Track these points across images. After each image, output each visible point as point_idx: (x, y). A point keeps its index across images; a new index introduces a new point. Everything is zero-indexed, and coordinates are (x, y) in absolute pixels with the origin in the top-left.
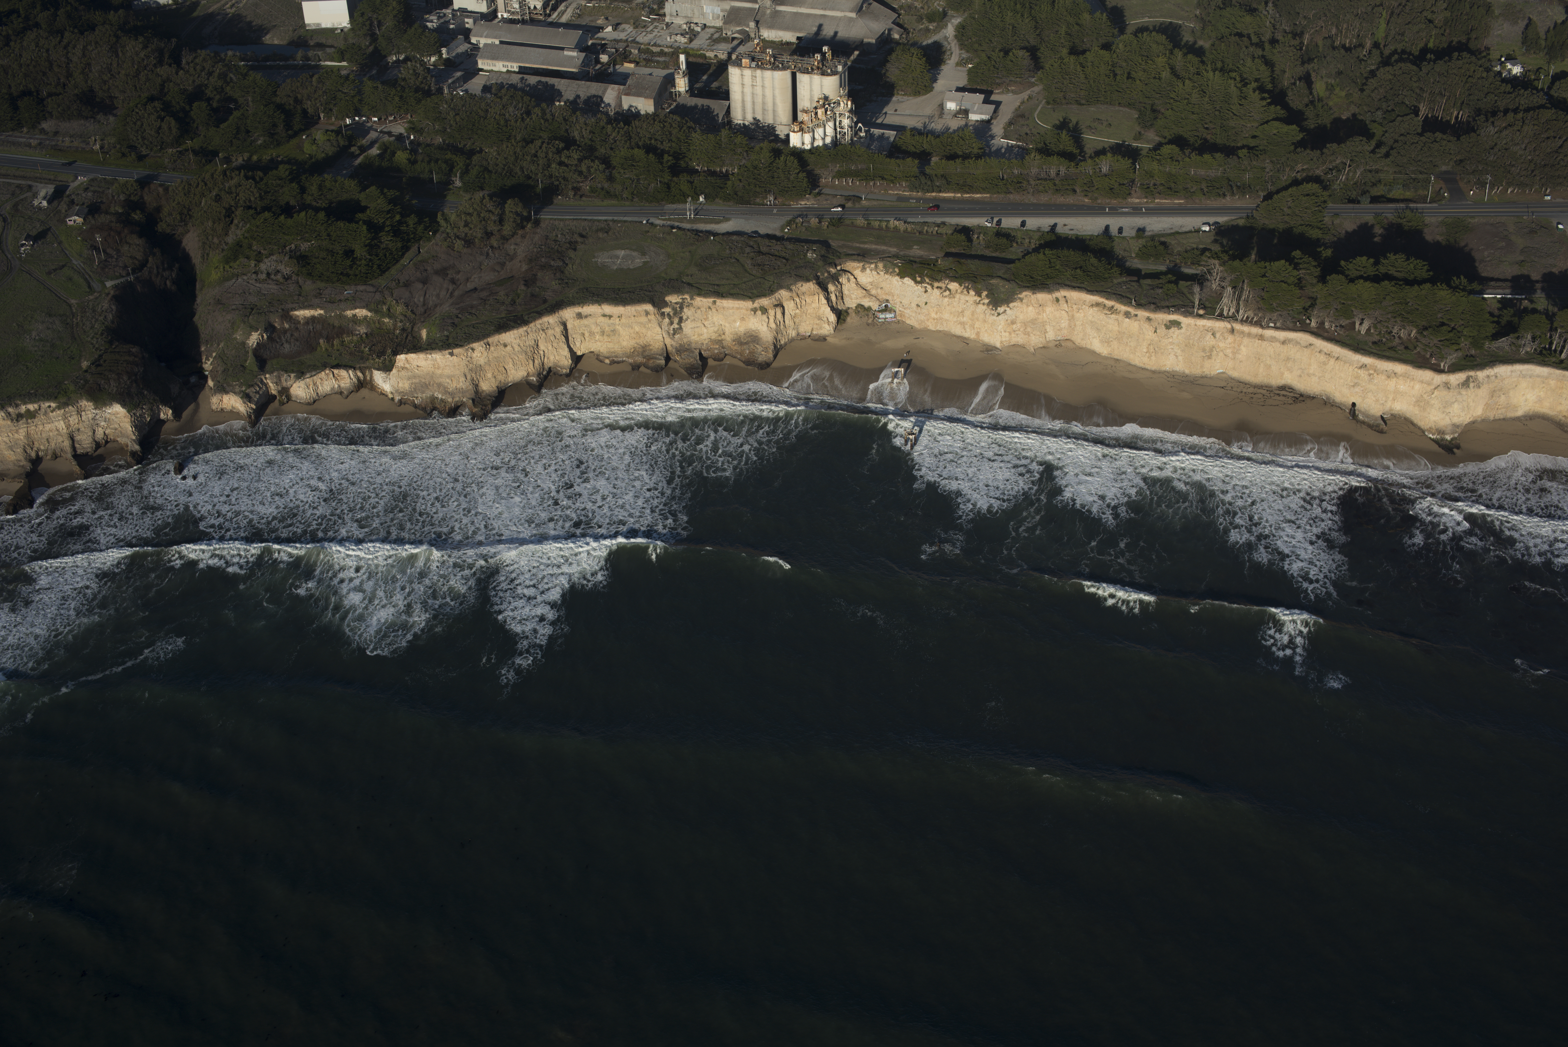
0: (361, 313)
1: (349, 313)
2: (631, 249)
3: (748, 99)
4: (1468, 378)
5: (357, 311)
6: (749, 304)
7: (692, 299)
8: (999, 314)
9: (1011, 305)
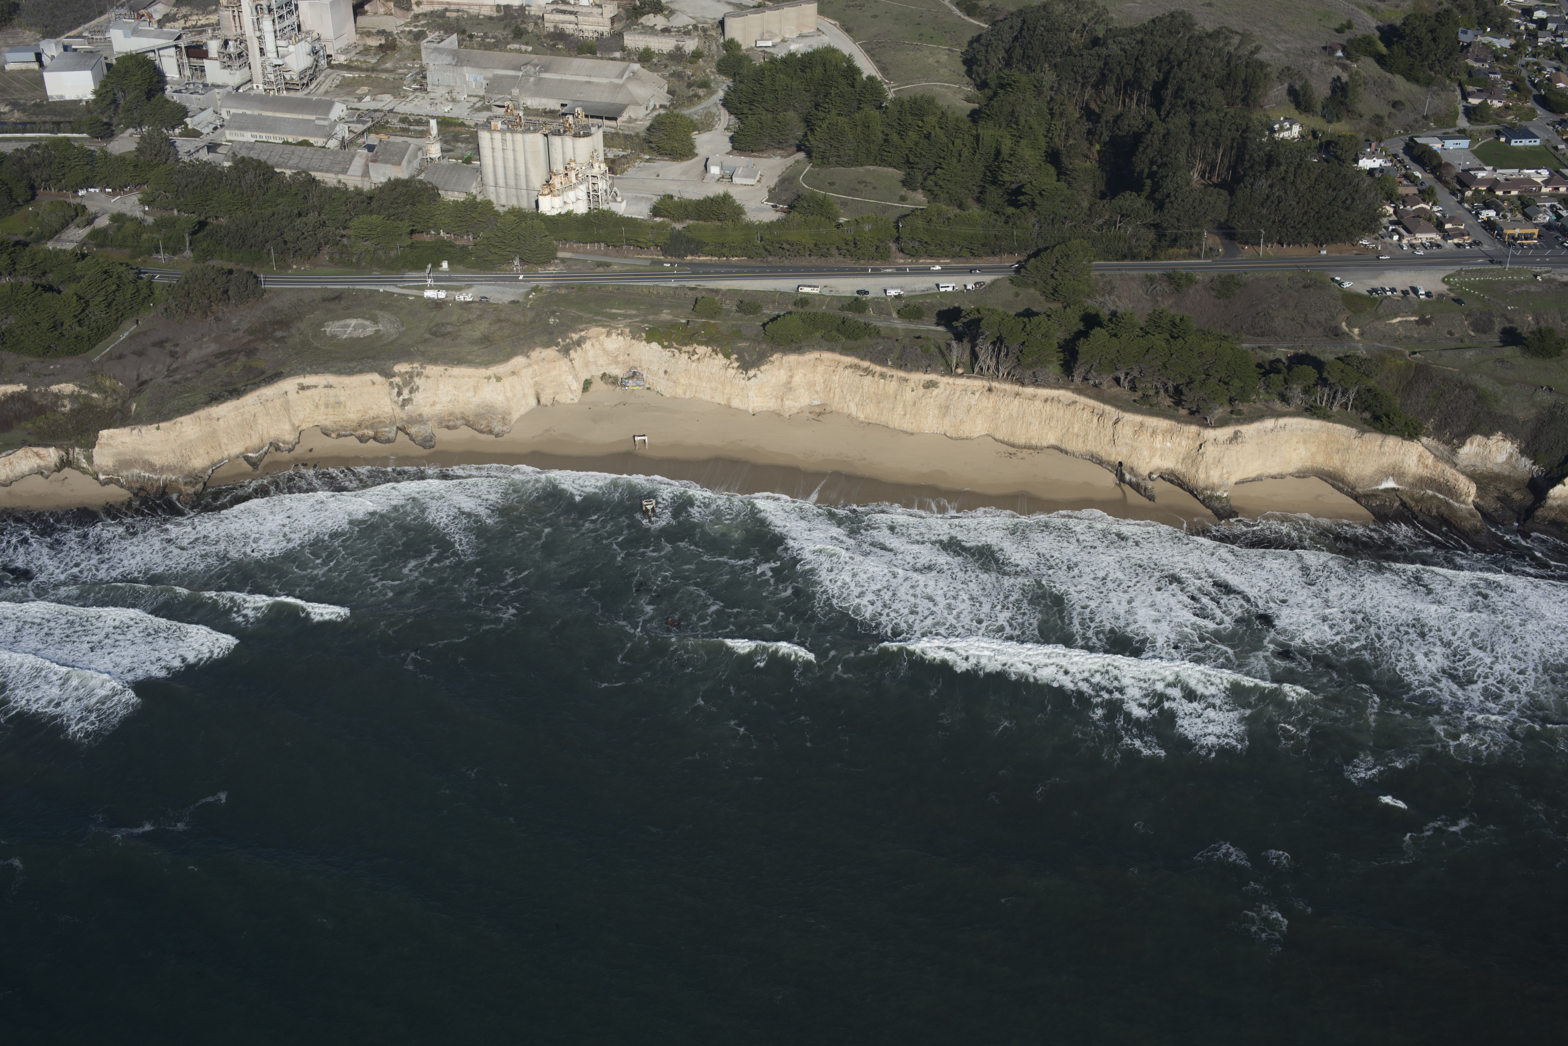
0: (68, 388)
1: (55, 388)
2: (363, 318)
3: (500, 164)
4: (1236, 433)
5: (63, 385)
6: (483, 372)
7: (422, 367)
8: (749, 379)
9: (763, 368)
